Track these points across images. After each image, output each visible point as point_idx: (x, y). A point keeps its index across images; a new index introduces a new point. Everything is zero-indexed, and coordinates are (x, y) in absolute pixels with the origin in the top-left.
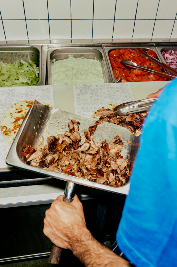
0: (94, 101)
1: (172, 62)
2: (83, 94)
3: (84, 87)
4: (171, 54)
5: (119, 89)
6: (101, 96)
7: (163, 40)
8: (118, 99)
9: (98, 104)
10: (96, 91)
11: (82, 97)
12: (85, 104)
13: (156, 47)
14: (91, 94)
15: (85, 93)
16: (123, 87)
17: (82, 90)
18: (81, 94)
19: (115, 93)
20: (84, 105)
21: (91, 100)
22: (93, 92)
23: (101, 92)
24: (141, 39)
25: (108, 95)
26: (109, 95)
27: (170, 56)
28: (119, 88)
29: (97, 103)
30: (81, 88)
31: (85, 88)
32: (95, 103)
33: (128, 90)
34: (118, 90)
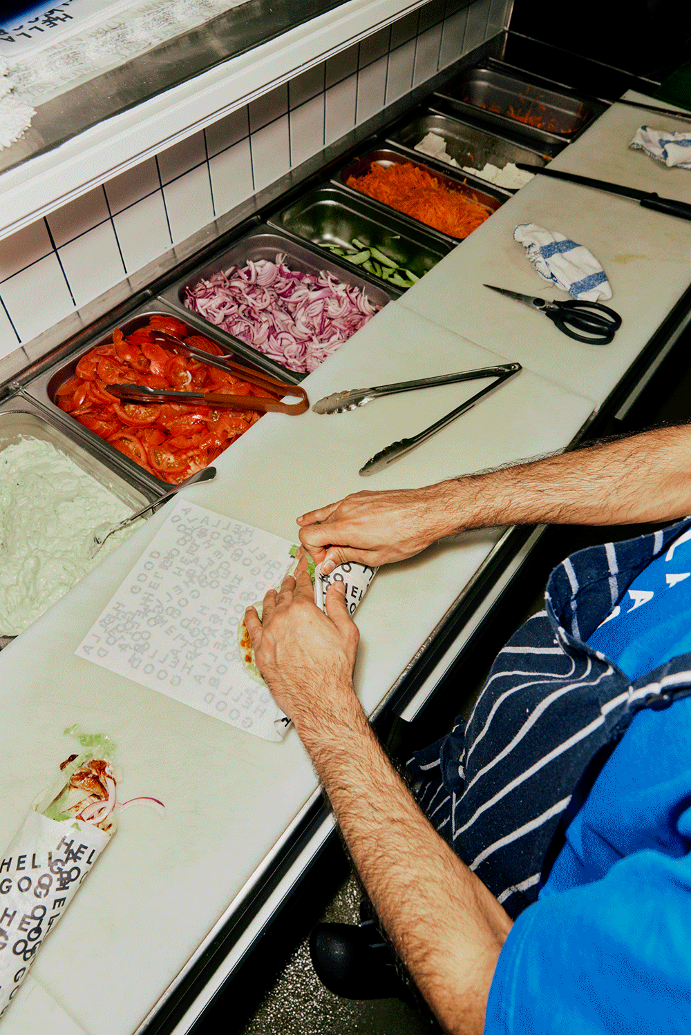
0: (191, 633)
1: (226, 316)
2: (140, 649)
3: (111, 627)
4: (208, 295)
5: (188, 538)
6: (183, 602)
7: (161, 265)
8: (225, 566)
9: (210, 630)
10: (152, 605)
11: (152, 657)
12: (189, 665)
13: (159, 297)
14: (157, 623)
15: (141, 642)
16: (189, 525)
17: (121, 642)
18: (138, 655)
19: (197, 559)
20: (190, 669)
21: (182, 639)
22: (151, 615)
23: (168, 594)
24: (102, 298)
25: (191, 581)
26: (195, 579)
27: (212, 302)
28: (183, 538)
29: (206, 631)
30: (111, 640)
31: (120, 628)
32: (201, 636)
33: (206, 520)
34: (189, 544)
